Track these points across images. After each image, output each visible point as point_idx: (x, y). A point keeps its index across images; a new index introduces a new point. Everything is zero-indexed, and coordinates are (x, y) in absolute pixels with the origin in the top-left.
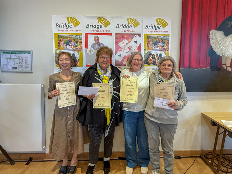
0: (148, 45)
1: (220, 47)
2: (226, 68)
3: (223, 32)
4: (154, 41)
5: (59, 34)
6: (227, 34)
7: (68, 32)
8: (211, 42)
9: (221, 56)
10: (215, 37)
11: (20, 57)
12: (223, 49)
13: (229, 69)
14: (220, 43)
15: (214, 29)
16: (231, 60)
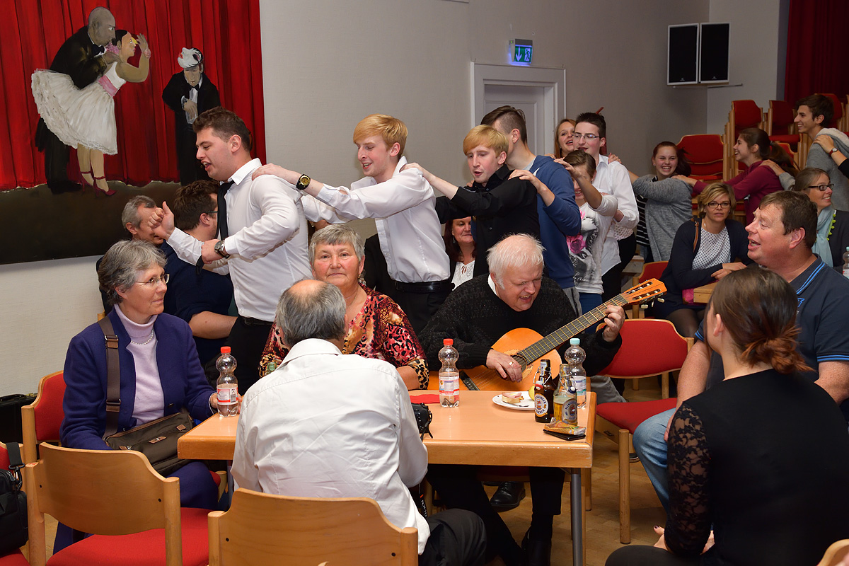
1: (66, 119)
2: (95, 182)
3: (68, 76)
8: (39, 108)
9: (76, 148)
10: (47, 92)
12: (77, 128)
13: (104, 185)
15: (41, 68)
16: (106, 156)
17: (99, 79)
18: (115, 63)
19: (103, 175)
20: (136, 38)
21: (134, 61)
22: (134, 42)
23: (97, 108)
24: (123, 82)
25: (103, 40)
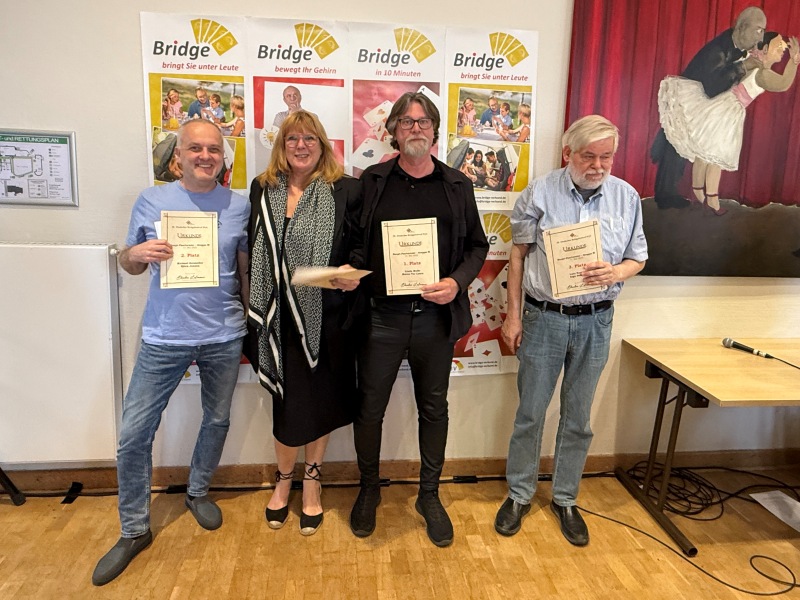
0: (461, 122)
1: (688, 130)
2: (706, 200)
3: (700, 84)
4: (480, 109)
5: (165, 78)
6: (713, 90)
7: (197, 72)
8: (662, 117)
9: (692, 161)
10: (674, 100)
11: (33, 154)
12: (698, 140)
13: (715, 204)
14: (688, 118)
15: (673, 74)
16: (724, 173)
17: (734, 87)
18: (757, 70)
19: (716, 193)
20: (787, 40)
21: (779, 68)
22: (784, 46)
23: (726, 119)
24: (761, 90)
25: (748, 44)
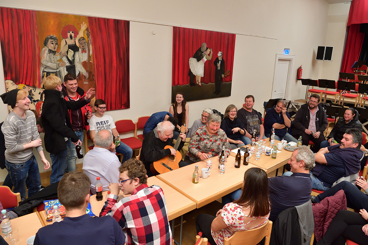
1: (195, 69)
2: (198, 83)
3: (196, 59)
6: (198, 60)
8: (190, 66)
9: (196, 75)
10: (192, 63)
12: (197, 71)
13: (200, 84)
14: (195, 66)
15: (191, 57)
16: (201, 77)
17: (202, 59)
18: (205, 56)
21: (209, 55)
22: (210, 50)
23: (201, 66)
24: (207, 60)
25: (204, 50)
